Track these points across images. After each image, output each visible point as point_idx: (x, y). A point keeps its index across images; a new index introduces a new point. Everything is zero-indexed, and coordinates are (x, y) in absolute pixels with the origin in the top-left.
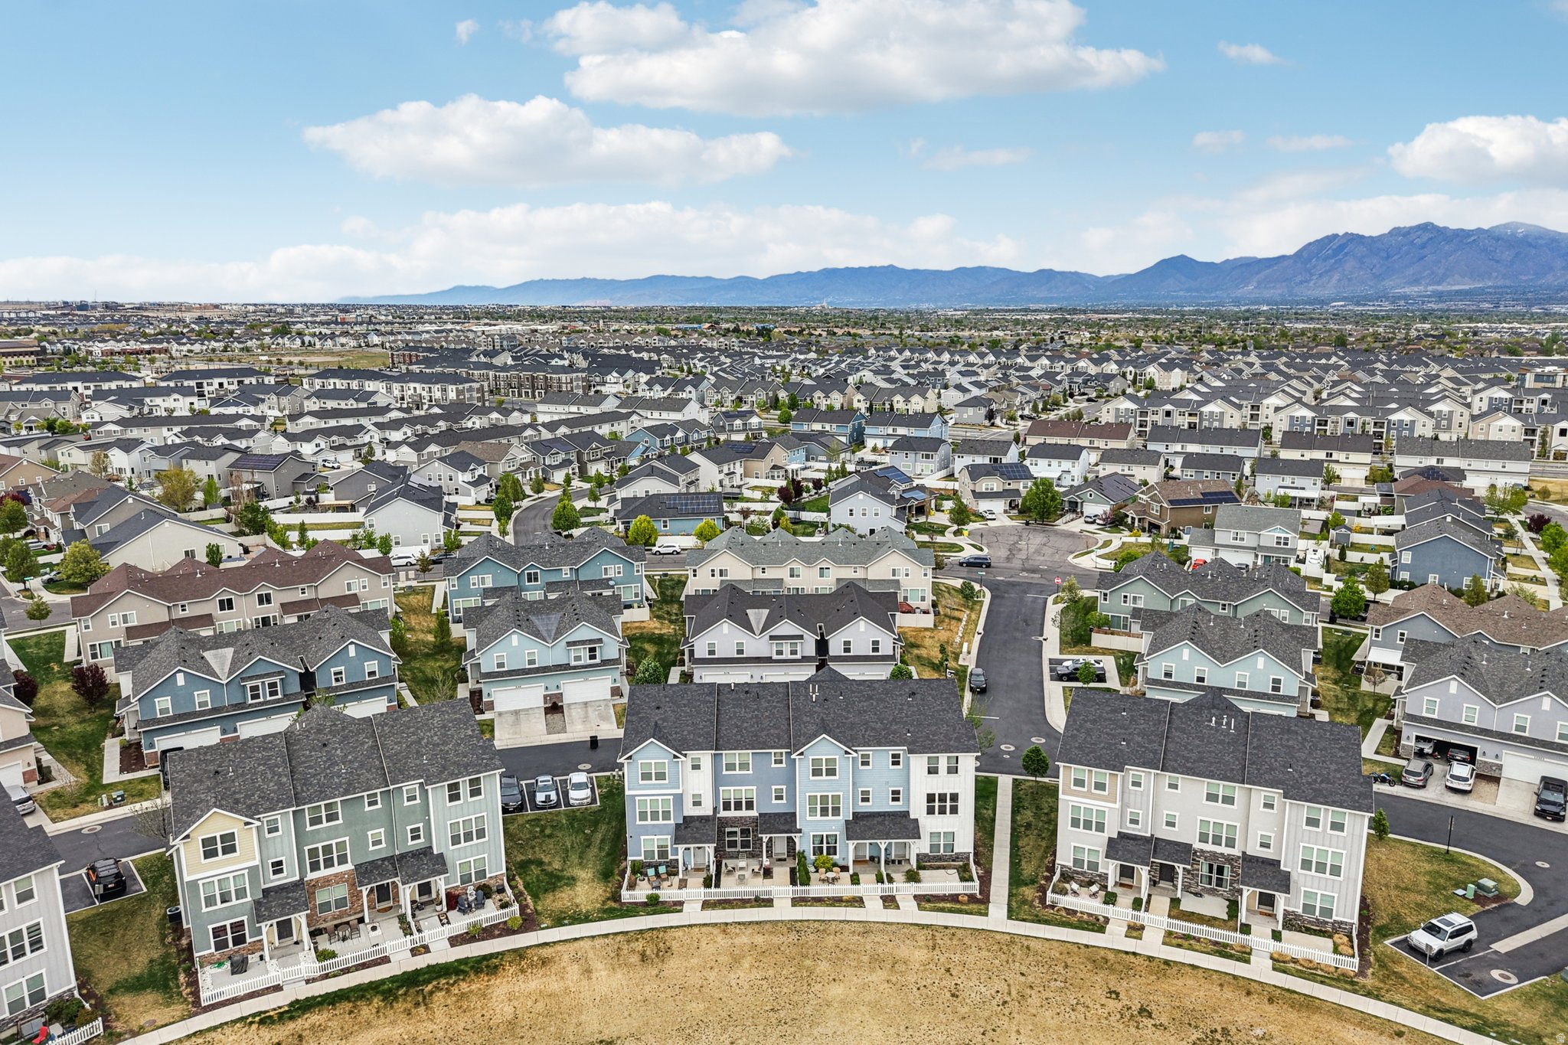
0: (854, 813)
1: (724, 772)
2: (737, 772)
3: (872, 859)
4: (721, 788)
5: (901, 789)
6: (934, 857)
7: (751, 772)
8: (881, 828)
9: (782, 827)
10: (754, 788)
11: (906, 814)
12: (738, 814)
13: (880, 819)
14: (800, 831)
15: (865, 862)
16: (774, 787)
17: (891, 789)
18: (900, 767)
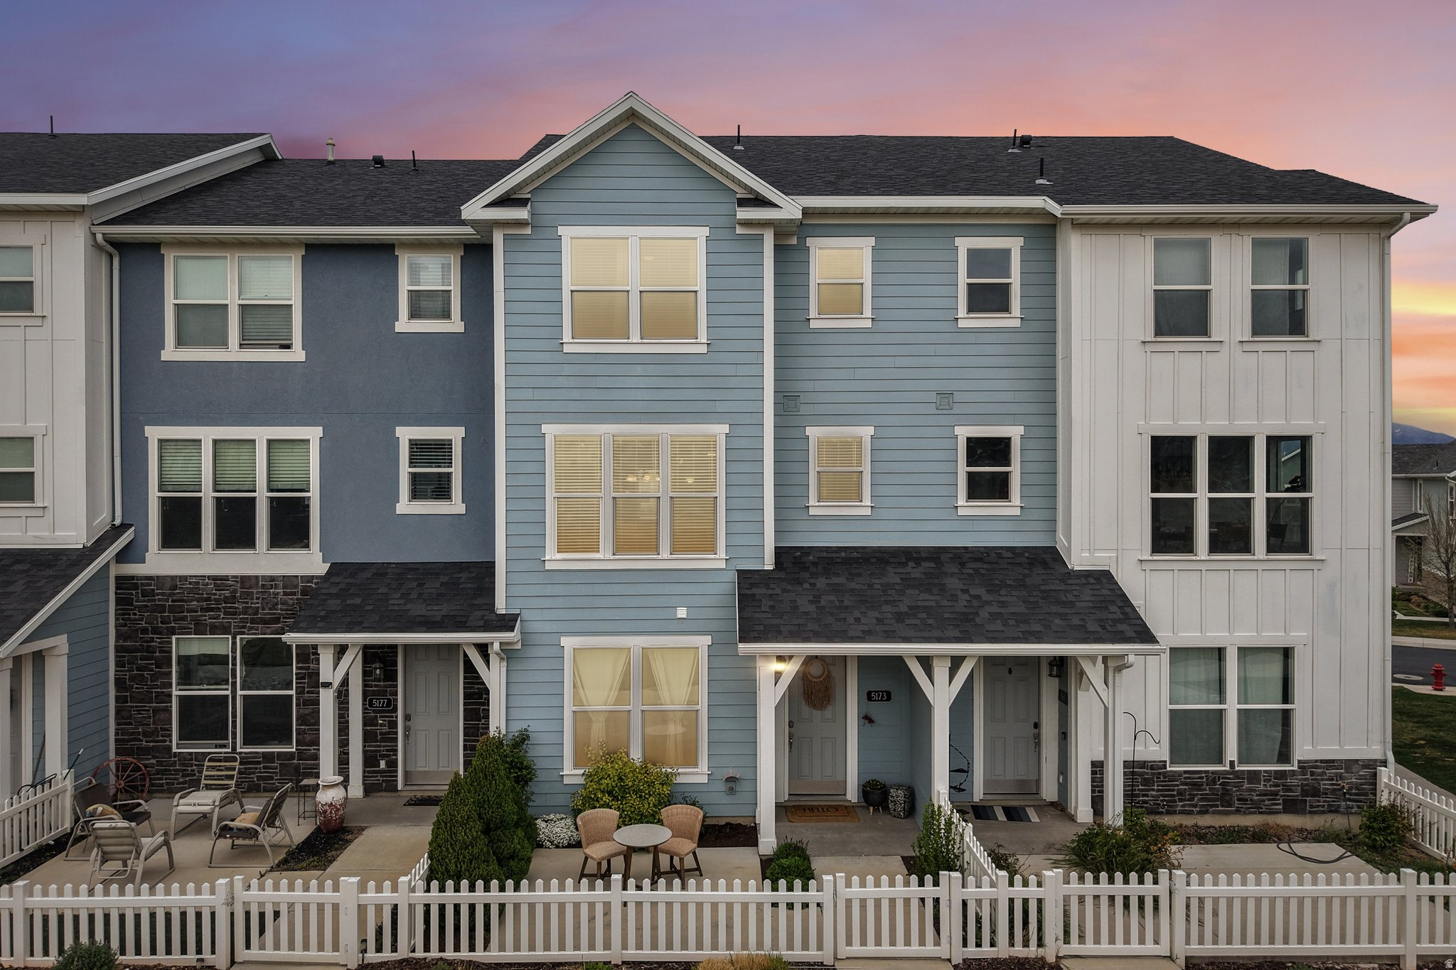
0: (780, 552)
1: (170, 352)
2: (233, 353)
3: (875, 795)
4: (154, 433)
5: (1014, 432)
6: (1194, 781)
7: (298, 354)
8: (926, 599)
9: (418, 609)
10: (313, 434)
11: (1048, 558)
12: (235, 563)
13: (915, 572)
14: (507, 623)
15: (842, 810)
16: (405, 434)
17: (964, 432)
18: (1011, 320)
